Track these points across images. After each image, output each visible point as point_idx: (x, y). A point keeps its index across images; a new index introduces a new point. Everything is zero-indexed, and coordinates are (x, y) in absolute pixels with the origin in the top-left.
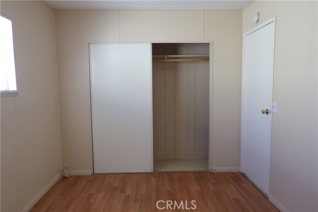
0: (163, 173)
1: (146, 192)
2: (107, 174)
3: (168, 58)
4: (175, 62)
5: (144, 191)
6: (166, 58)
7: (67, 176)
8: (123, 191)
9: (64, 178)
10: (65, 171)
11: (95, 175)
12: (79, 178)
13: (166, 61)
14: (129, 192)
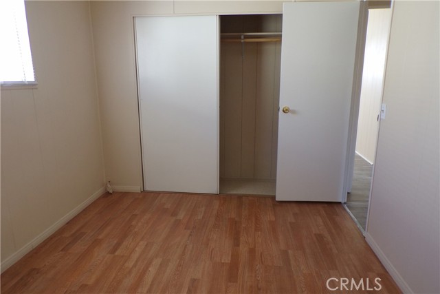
0: (231, 195)
1: (203, 217)
2: (159, 193)
3: (246, 37)
4: (257, 43)
5: (200, 217)
6: (242, 37)
7: (111, 191)
8: (174, 214)
9: (107, 194)
10: (109, 186)
11: (145, 193)
12: (125, 194)
13: (243, 41)
14: (181, 215)
